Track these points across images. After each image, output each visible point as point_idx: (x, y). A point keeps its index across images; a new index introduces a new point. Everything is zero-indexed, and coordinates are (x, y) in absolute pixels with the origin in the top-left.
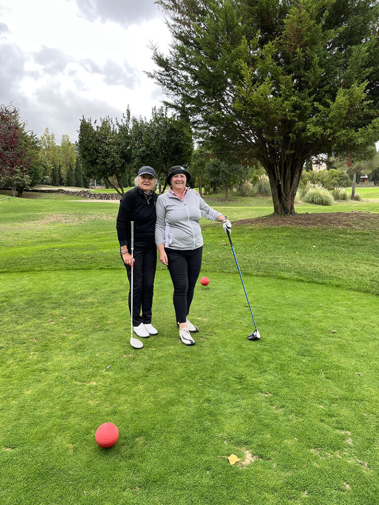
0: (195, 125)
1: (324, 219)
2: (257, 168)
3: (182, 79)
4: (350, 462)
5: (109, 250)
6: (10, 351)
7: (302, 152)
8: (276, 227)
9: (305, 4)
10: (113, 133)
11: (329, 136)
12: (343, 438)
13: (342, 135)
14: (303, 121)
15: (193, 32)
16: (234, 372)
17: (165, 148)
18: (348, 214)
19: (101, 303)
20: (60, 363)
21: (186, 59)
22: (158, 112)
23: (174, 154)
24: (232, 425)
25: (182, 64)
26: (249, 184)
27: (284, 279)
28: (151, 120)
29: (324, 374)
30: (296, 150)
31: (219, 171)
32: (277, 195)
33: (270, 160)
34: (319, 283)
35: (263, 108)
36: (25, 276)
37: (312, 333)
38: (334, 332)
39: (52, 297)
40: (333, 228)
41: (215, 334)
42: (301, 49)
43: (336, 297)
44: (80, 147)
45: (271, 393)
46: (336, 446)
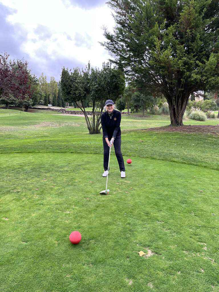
0: (127, 73)
1: (200, 129)
2: (161, 98)
3: (120, 46)
4: (205, 258)
5: (76, 143)
6: (24, 194)
7: (188, 89)
8: (172, 132)
9: (192, 4)
10: (80, 76)
11: (204, 81)
12: (202, 246)
13: (212, 80)
14: (189, 72)
15: (127, 19)
16: (144, 210)
17: (109, 86)
18: (214, 126)
19: (72, 171)
20: (50, 201)
21: (123, 35)
22: (106, 65)
23: (114, 89)
24: (141, 236)
25: (120, 38)
26: (157, 107)
27: (174, 162)
28: (102, 70)
29: (194, 213)
30: (185, 88)
31: (139, 100)
32: (173, 114)
33: (170, 94)
34: (194, 165)
35: (166, 64)
36: (30, 155)
37: (188, 192)
38: (201, 192)
39: (45, 167)
40: (205, 134)
41: (134, 190)
42: (190, 30)
43: (204, 173)
44: (61, 84)
45: (163, 222)
46: (197, 250)
